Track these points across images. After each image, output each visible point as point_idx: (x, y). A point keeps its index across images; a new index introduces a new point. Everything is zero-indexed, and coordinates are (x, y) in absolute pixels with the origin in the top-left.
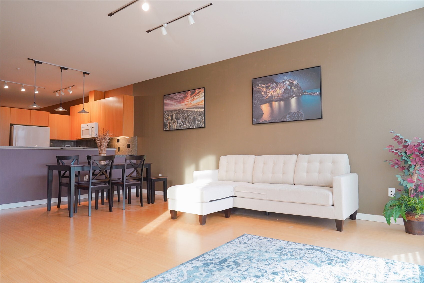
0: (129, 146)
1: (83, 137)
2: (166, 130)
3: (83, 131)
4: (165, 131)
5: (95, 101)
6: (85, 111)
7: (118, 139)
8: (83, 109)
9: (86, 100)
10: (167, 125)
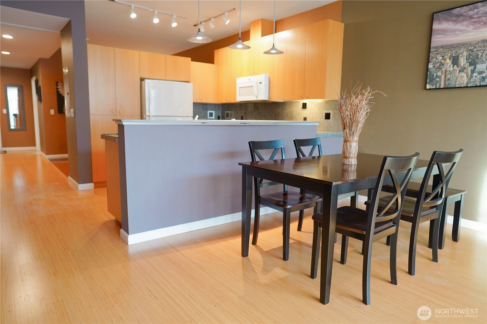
0: (328, 116)
1: (240, 98)
2: (434, 87)
3: (241, 89)
4: (430, 89)
5: (262, 36)
6: (276, 49)
7: (303, 104)
8: (274, 46)
9: (245, 36)
10: (439, 77)
